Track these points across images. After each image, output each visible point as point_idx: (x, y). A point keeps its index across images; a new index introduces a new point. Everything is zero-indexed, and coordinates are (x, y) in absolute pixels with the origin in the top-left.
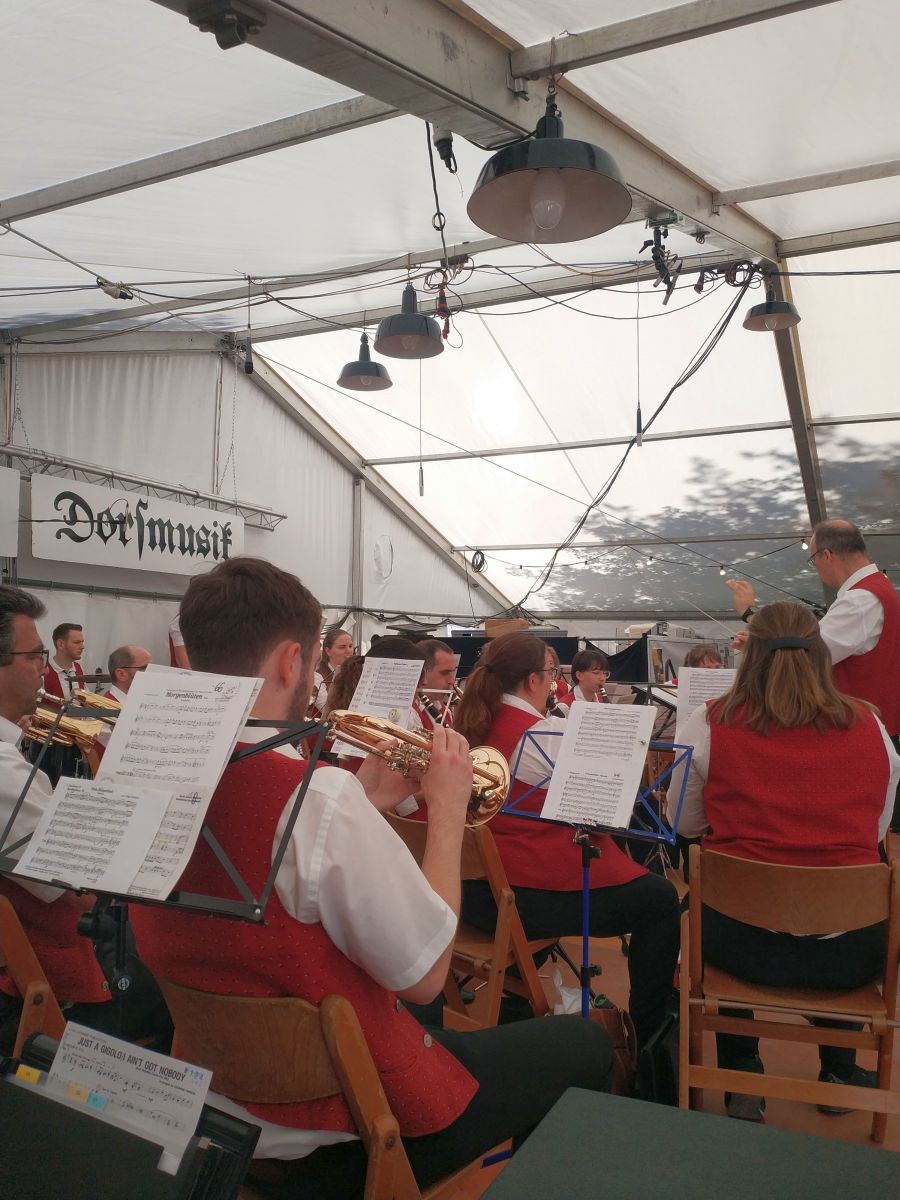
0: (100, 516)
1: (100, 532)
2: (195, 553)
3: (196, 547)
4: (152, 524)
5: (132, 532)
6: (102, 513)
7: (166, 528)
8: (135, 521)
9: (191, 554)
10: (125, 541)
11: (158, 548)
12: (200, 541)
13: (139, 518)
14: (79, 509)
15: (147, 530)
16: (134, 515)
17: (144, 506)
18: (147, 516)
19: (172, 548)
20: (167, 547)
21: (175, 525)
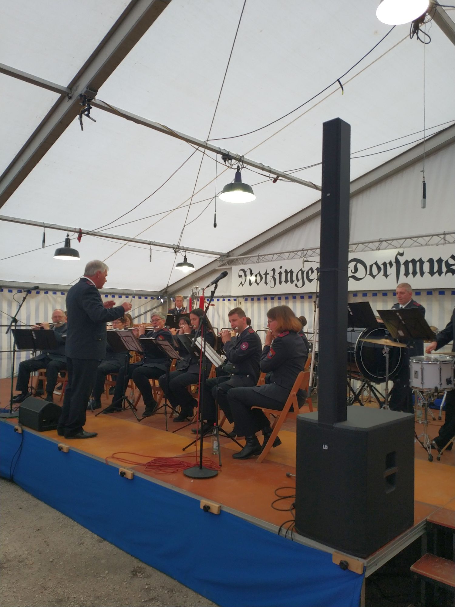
0: (371, 267)
1: (371, 274)
2: (443, 274)
3: (444, 269)
4: (406, 263)
5: (392, 271)
6: (372, 265)
7: (418, 264)
8: (394, 264)
9: (440, 275)
10: (386, 275)
11: (411, 276)
12: (448, 265)
13: (397, 262)
14: (359, 266)
15: (403, 268)
16: (393, 260)
17: (402, 255)
18: (402, 260)
19: (422, 273)
20: (418, 274)
21: (425, 259)
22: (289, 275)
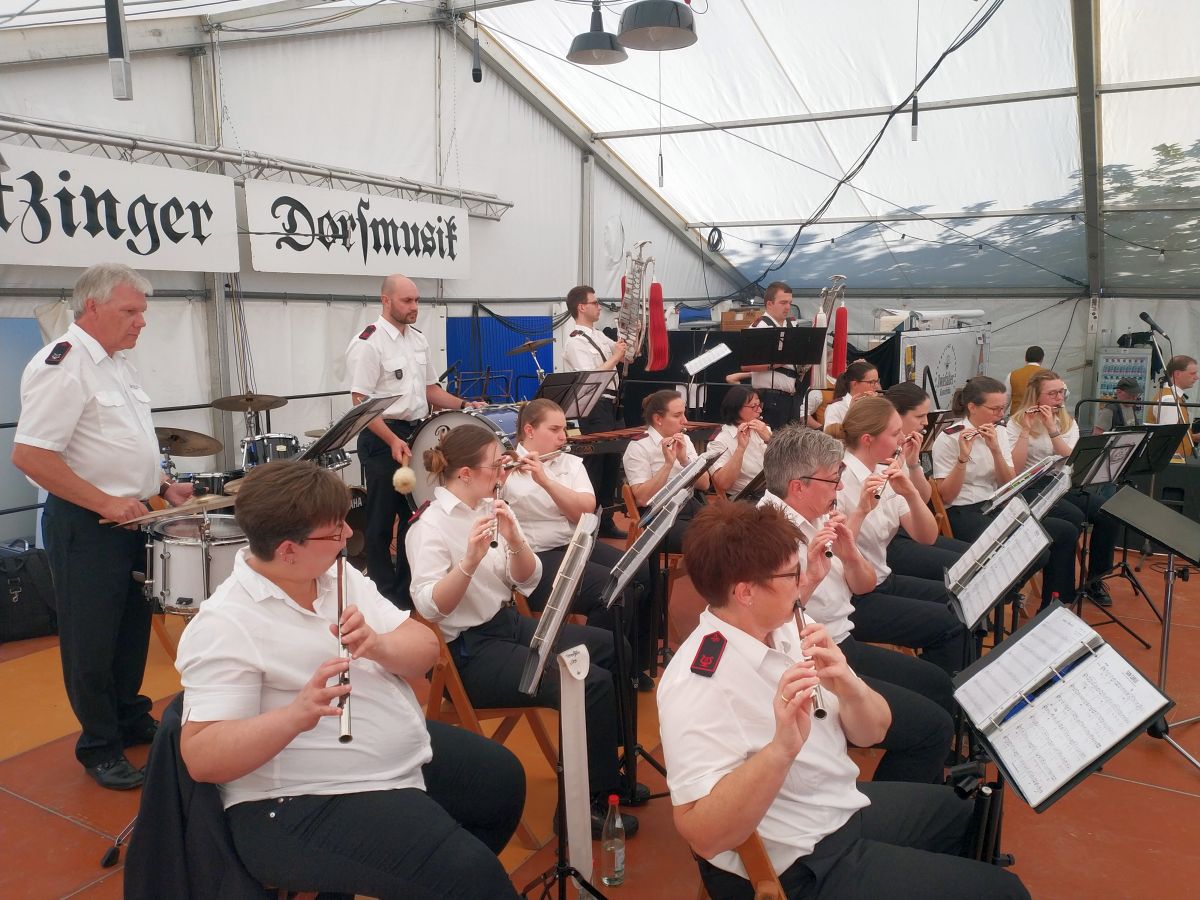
0: (321, 220)
1: (322, 239)
2: (421, 252)
3: (421, 246)
4: (375, 224)
5: (356, 236)
6: (323, 217)
7: (390, 228)
8: (357, 222)
9: (417, 254)
10: (347, 244)
11: (383, 250)
12: (425, 239)
13: (362, 219)
14: (298, 215)
15: (370, 232)
16: (356, 216)
17: (366, 206)
18: (369, 216)
19: (397, 250)
20: (392, 248)
21: (398, 224)
22: (101, 207)
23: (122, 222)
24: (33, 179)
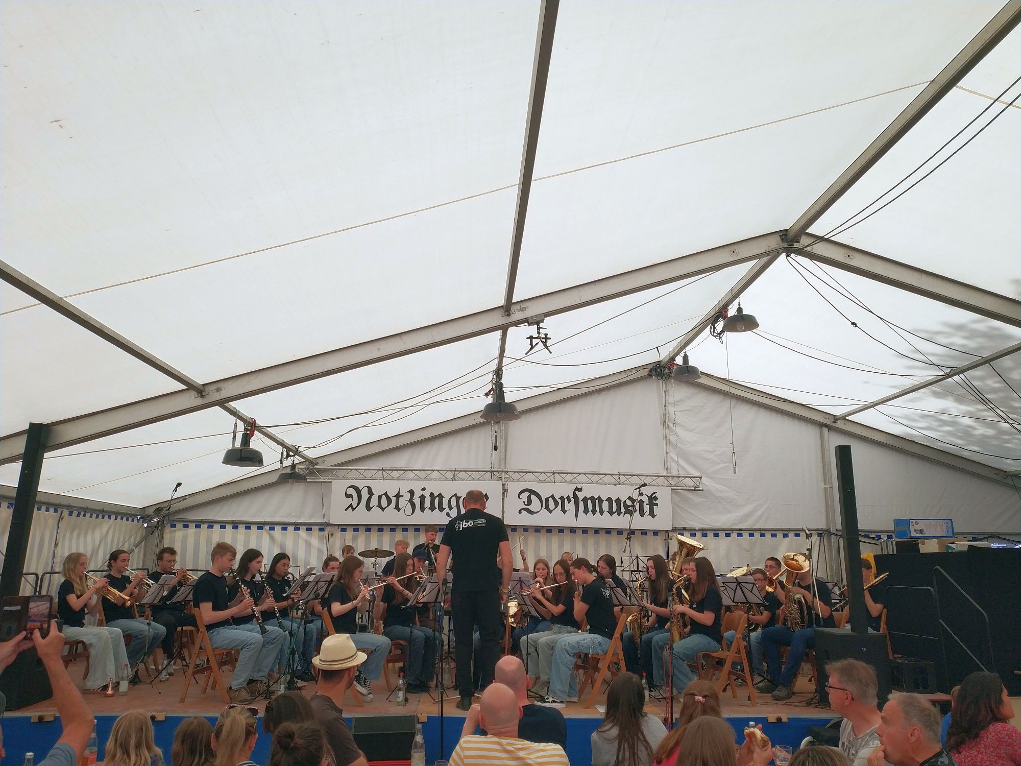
1: (547, 508)
2: (622, 514)
3: (623, 510)
4: (585, 500)
5: (570, 506)
6: (548, 498)
7: (597, 501)
8: (573, 500)
9: (619, 515)
10: (564, 511)
11: (590, 513)
12: (626, 506)
13: (576, 497)
14: (533, 497)
15: (581, 504)
16: (571, 495)
17: (580, 490)
18: (581, 496)
19: (602, 513)
20: (598, 512)
21: (604, 498)
22: (437, 500)
23: (445, 505)
24: (412, 492)
